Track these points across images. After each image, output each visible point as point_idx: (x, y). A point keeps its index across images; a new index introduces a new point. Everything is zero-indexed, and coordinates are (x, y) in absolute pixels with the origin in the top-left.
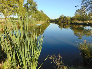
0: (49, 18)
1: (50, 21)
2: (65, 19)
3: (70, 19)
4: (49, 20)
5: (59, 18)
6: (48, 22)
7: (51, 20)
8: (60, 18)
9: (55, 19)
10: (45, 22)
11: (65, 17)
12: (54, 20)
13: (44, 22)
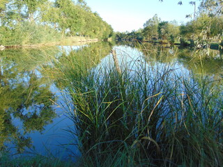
0: (110, 27)
1: (114, 36)
2: (163, 30)
3: (178, 31)
4: (110, 36)
5: (143, 28)
6: (106, 40)
7: (117, 36)
8: (146, 29)
9: (133, 33)
10: (96, 40)
11: (162, 24)
12: (129, 34)
13: (90, 40)
